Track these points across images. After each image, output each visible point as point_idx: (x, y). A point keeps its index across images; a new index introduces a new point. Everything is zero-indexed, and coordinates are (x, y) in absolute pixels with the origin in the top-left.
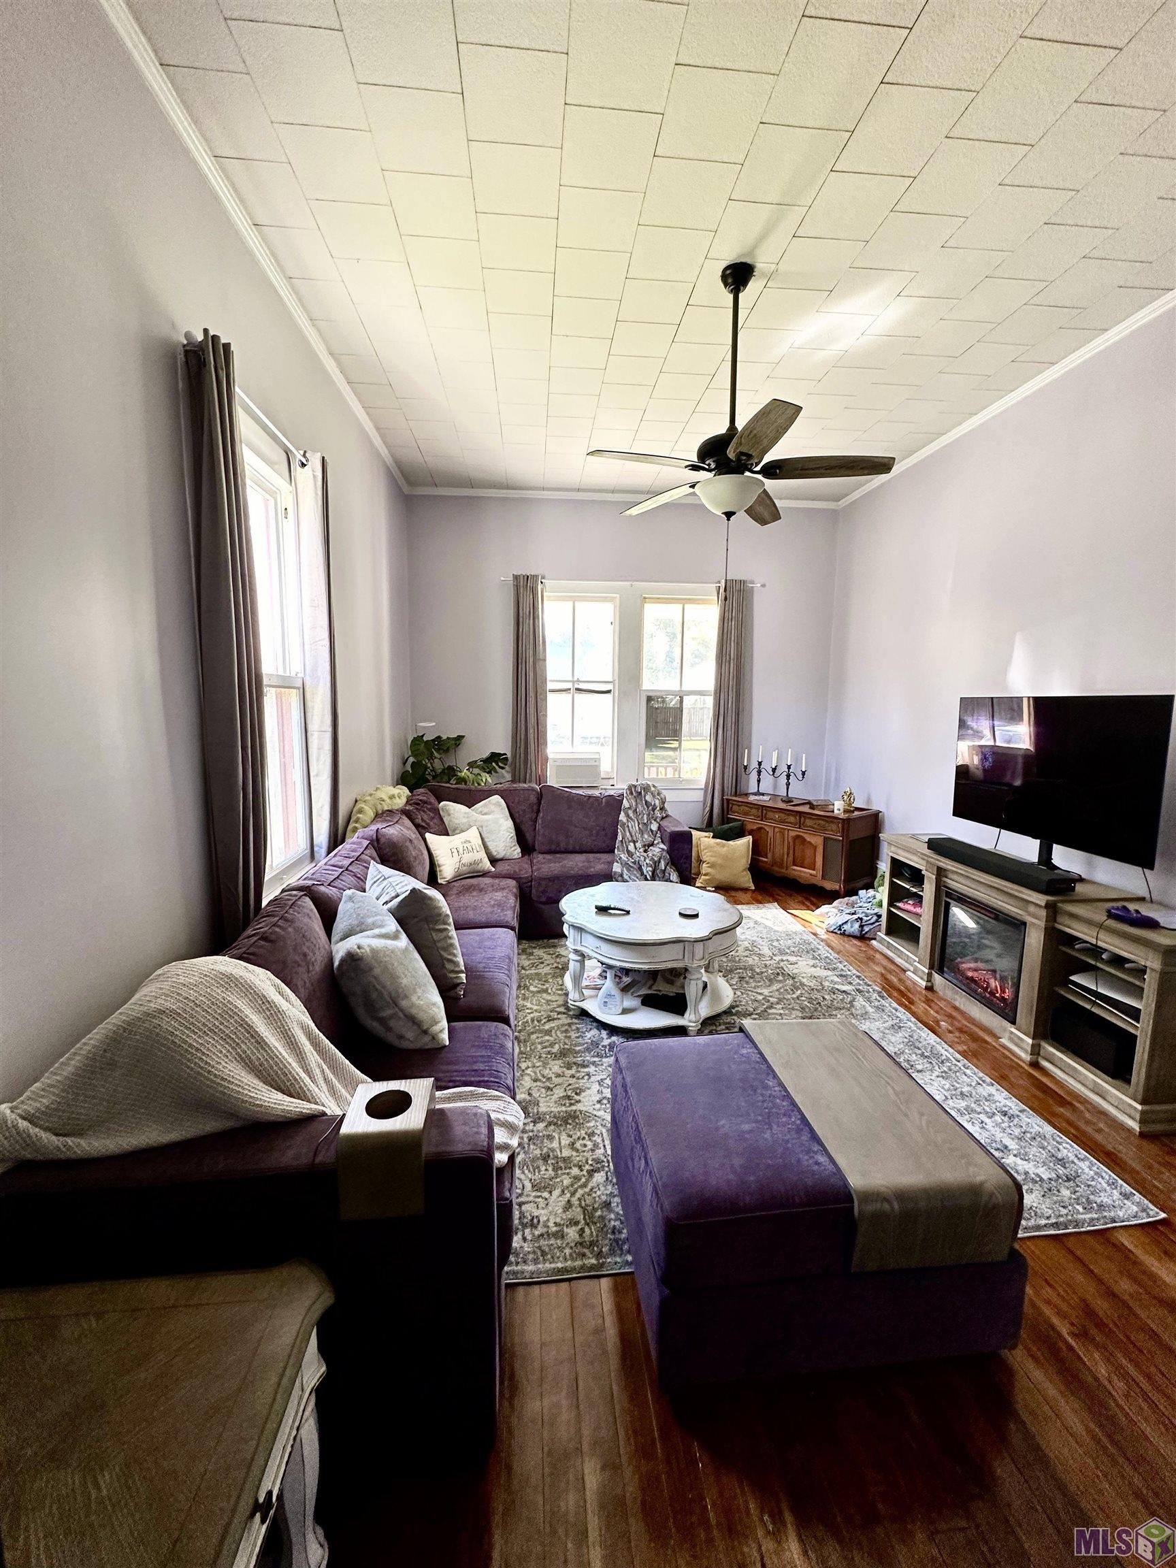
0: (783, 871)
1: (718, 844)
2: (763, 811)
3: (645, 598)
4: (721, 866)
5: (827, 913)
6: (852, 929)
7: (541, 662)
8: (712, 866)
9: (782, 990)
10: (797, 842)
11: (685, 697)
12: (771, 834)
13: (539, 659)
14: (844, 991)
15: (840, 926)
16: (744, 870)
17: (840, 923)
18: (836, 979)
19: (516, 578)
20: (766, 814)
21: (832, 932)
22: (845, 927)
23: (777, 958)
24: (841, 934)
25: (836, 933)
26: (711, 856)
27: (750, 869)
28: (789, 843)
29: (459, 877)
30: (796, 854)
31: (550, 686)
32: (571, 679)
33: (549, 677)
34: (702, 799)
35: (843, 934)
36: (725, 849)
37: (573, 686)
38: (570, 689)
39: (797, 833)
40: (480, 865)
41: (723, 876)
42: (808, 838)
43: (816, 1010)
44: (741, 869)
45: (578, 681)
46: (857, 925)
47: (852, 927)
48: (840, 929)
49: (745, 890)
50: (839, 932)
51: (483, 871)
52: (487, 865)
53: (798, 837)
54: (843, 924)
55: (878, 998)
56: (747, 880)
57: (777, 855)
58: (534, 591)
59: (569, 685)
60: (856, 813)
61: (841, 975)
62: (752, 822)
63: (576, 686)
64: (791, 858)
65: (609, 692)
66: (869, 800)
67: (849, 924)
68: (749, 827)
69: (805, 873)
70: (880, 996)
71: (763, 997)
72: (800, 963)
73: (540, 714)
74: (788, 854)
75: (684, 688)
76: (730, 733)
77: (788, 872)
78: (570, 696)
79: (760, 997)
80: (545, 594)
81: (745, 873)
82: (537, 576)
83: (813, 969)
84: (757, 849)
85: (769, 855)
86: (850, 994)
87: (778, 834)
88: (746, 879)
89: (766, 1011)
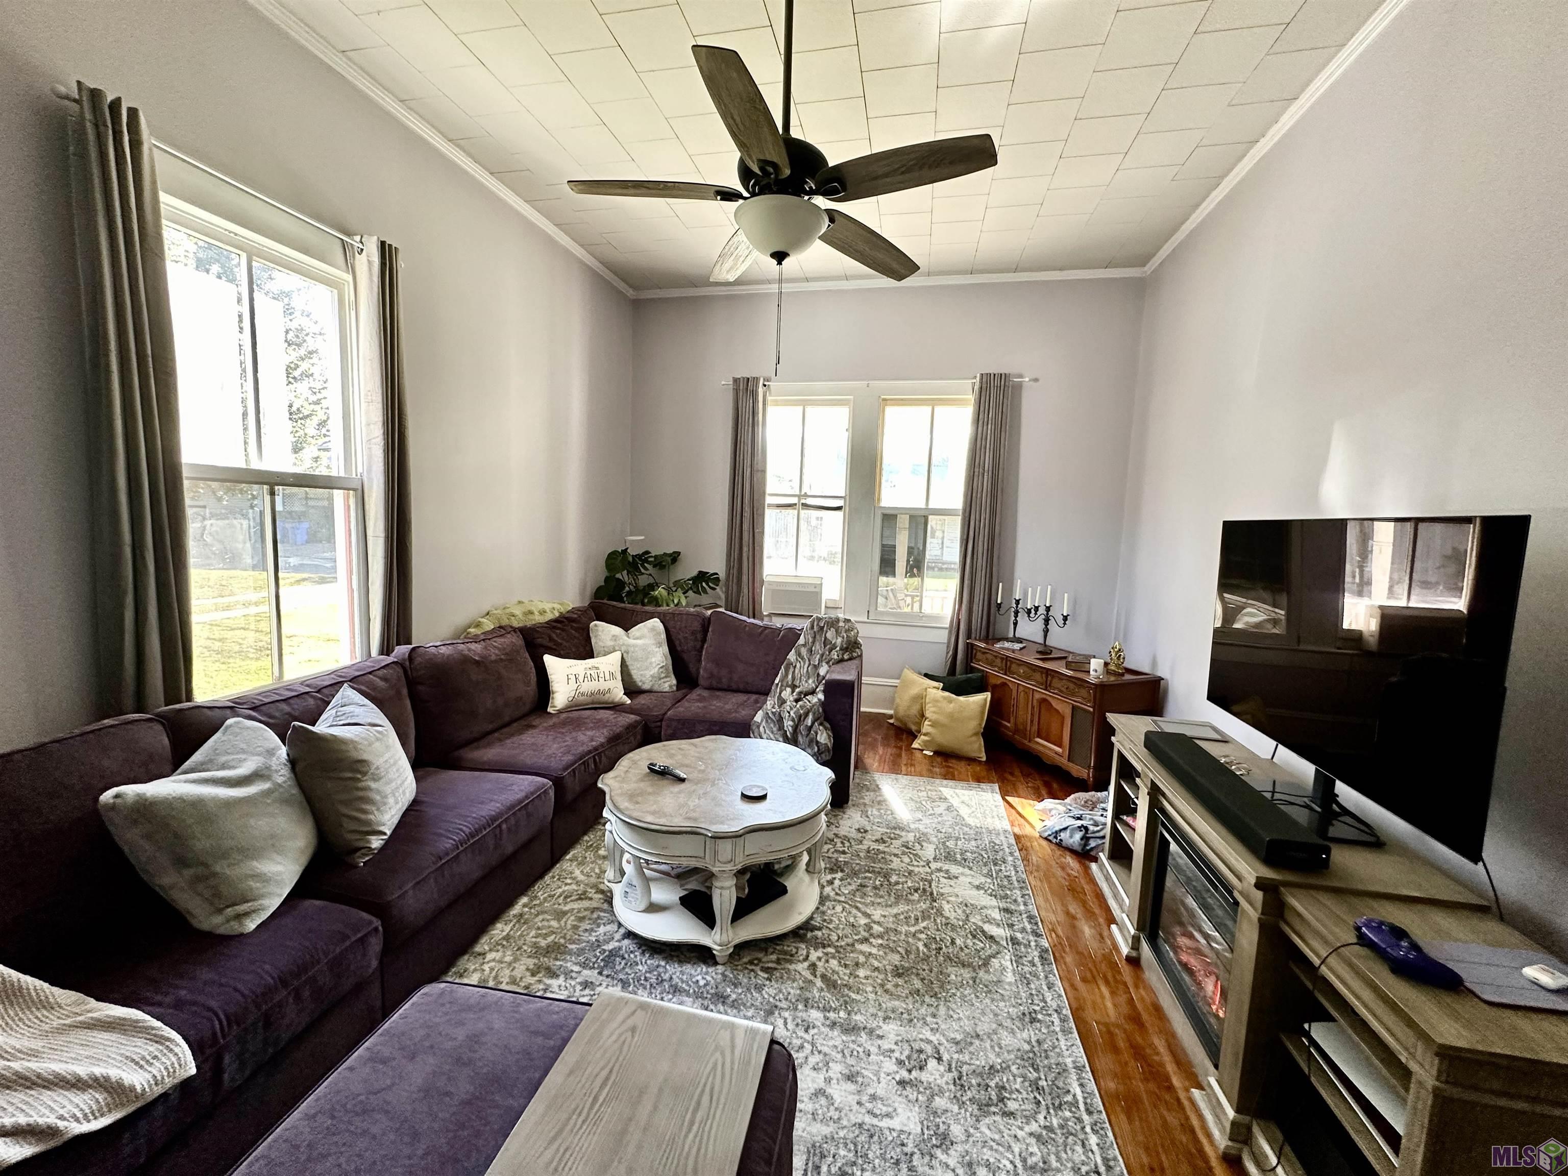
0: (1026, 742)
1: (944, 698)
2: (1008, 663)
3: (884, 400)
4: (943, 725)
5: (1050, 810)
6: (1071, 841)
7: (759, 474)
8: (934, 724)
9: (902, 917)
10: (1043, 706)
11: (930, 517)
12: (1014, 692)
13: (758, 471)
14: (992, 937)
15: (1056, 832)
16: (976, 734)
17: (1057, 828)
18: (996, 915)
19: (736, 380)
20: (1010, 667)
21: (1046, 839)
22: (1063, 835)
23: (934, 866)
24: (1056, 844)
25: (1050, 841)
26: (934, 712)
27: (983, 735)
28: (1033, 707)
29: (574, 707)
30: (1041, 722)
31: (769, 500)
32: (798, 493)
33: (769, 489)
34: (946, 641)
35: (1060, 845)
36: (952, 705)
37: (799, 501)
38: (795, 504)
39: (1044, 696)
40: (607, 695)
41: (947, 740)
42: (1055, 704)
43: (926, 959)
44: (971, 733)
45: (806, 496)
46: (1078, 836)
47: (1071, 837)
48: (1056, 837)
49: (971, 760)
50: (1054, 841)
51: (612, 703)
52: (619, 694)
53: (1043, 701)
54: (1061, 830)
55: (1037, 960)
56: (977, 748)
57: (1020, 720)
58: (754, 394)
59: (794, 500)
60: (1128, 677)
61: (1006, 910)
62: (996, 675)
63: (803, 501)
64: (1035, 727)
65: (839, 508)
66: (1154, 663)
67: (1068, 831)
68: (993, 681)
69: (1050, 749)
70: (1041, 957)
71: (866, 921)
72: (961, 878)
73: (756, 531)
74: (1032, 721)
75: (932, 505)
76: (981, 562)
77: (1030, 744)
78: (796, 512)
79: (863, 921)
80: (769, 398)
81: (974, 738)
82: (756, 379)
83: (975, 892)
84: (997, 710)
85: (1012, 719)
86: (997, 943)
87: (1022, 694)
88: (976, 746)
89: (853, 945)
